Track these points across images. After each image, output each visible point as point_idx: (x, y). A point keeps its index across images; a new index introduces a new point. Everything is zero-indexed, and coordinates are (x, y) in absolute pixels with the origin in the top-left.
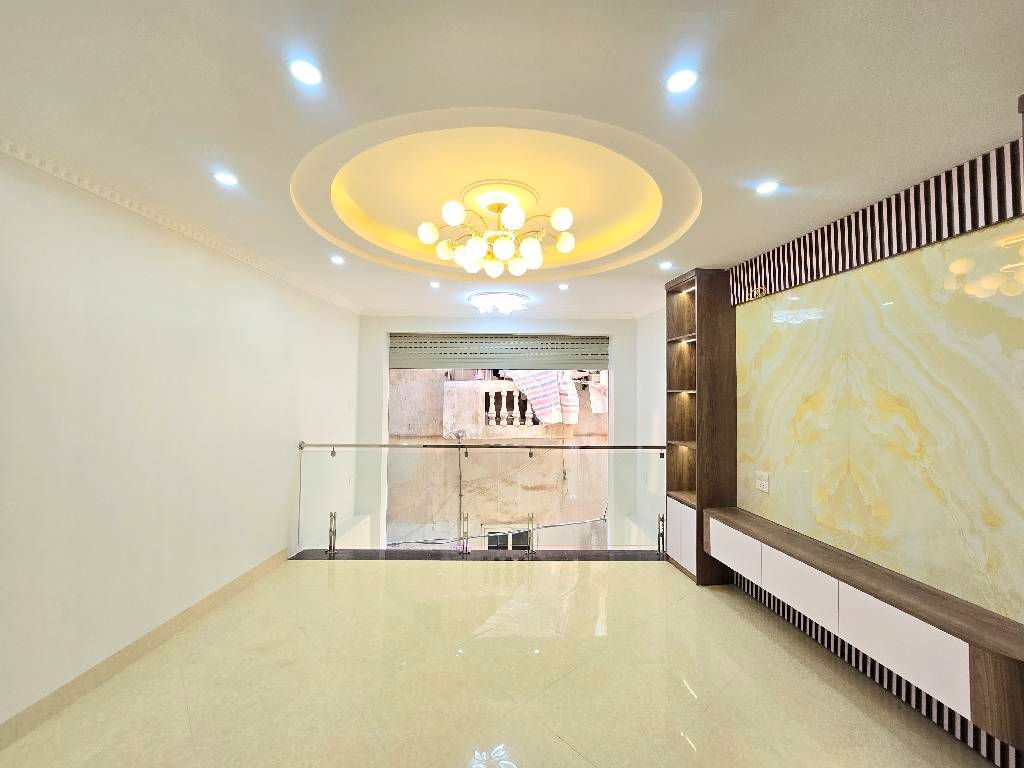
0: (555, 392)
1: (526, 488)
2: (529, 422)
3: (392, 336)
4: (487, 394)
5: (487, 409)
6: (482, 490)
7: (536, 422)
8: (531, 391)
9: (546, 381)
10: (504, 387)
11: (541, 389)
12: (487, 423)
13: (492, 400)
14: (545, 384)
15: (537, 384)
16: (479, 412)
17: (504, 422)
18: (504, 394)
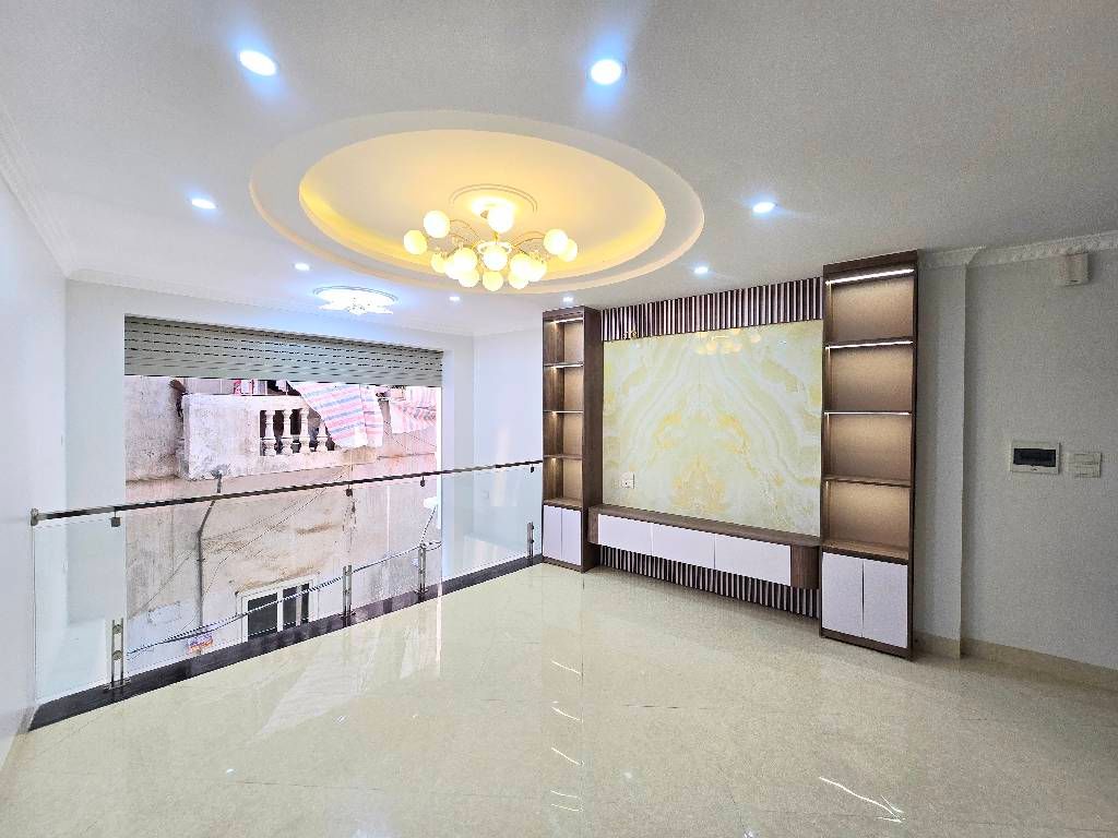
0: (357, 411)
1: (302, 532)
2: (322, 448)
3: (131, 321)
4: (263, 413)
5: (263, 434)
6: (238, 546)
7: (331, 446)
8: (325, 409)
9: (344, 398)
10: (287, 404)
11: (338, 405)
12: (263, 453)
13: (270, 421)
14: (342, 401)
15: (333, 400)
16: (251, 438)
17: (287, 449)
18: (288, 413)
